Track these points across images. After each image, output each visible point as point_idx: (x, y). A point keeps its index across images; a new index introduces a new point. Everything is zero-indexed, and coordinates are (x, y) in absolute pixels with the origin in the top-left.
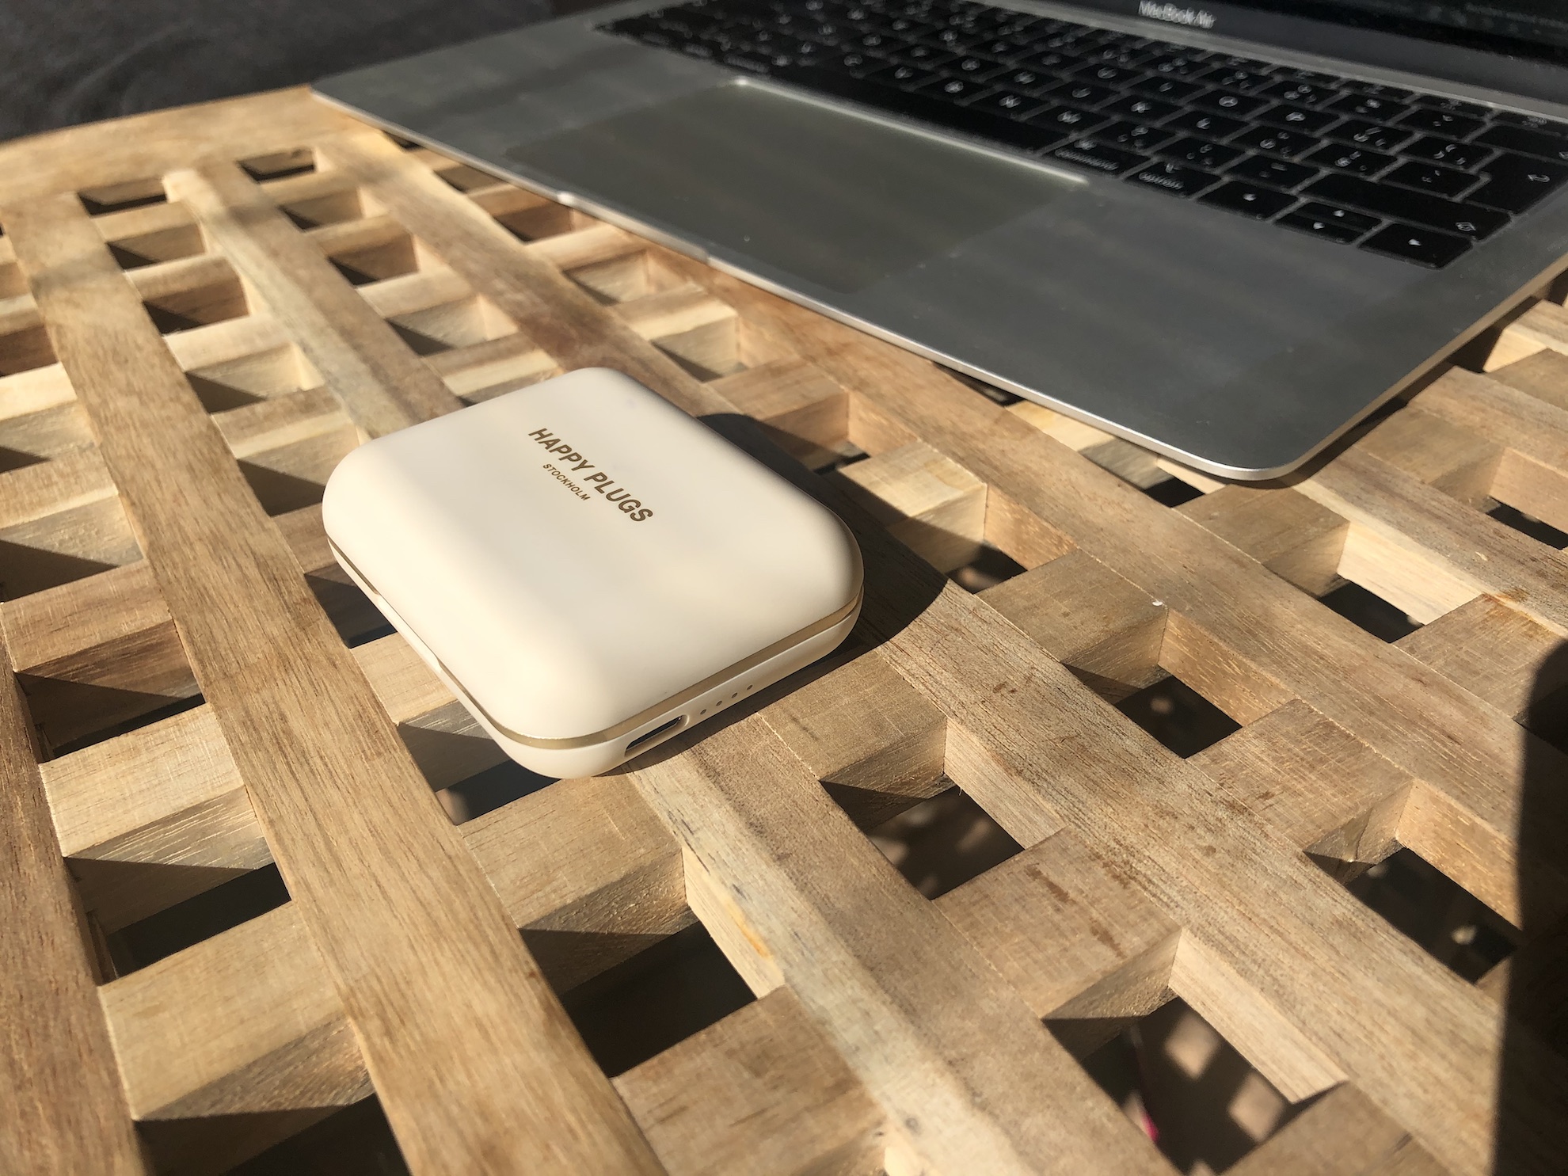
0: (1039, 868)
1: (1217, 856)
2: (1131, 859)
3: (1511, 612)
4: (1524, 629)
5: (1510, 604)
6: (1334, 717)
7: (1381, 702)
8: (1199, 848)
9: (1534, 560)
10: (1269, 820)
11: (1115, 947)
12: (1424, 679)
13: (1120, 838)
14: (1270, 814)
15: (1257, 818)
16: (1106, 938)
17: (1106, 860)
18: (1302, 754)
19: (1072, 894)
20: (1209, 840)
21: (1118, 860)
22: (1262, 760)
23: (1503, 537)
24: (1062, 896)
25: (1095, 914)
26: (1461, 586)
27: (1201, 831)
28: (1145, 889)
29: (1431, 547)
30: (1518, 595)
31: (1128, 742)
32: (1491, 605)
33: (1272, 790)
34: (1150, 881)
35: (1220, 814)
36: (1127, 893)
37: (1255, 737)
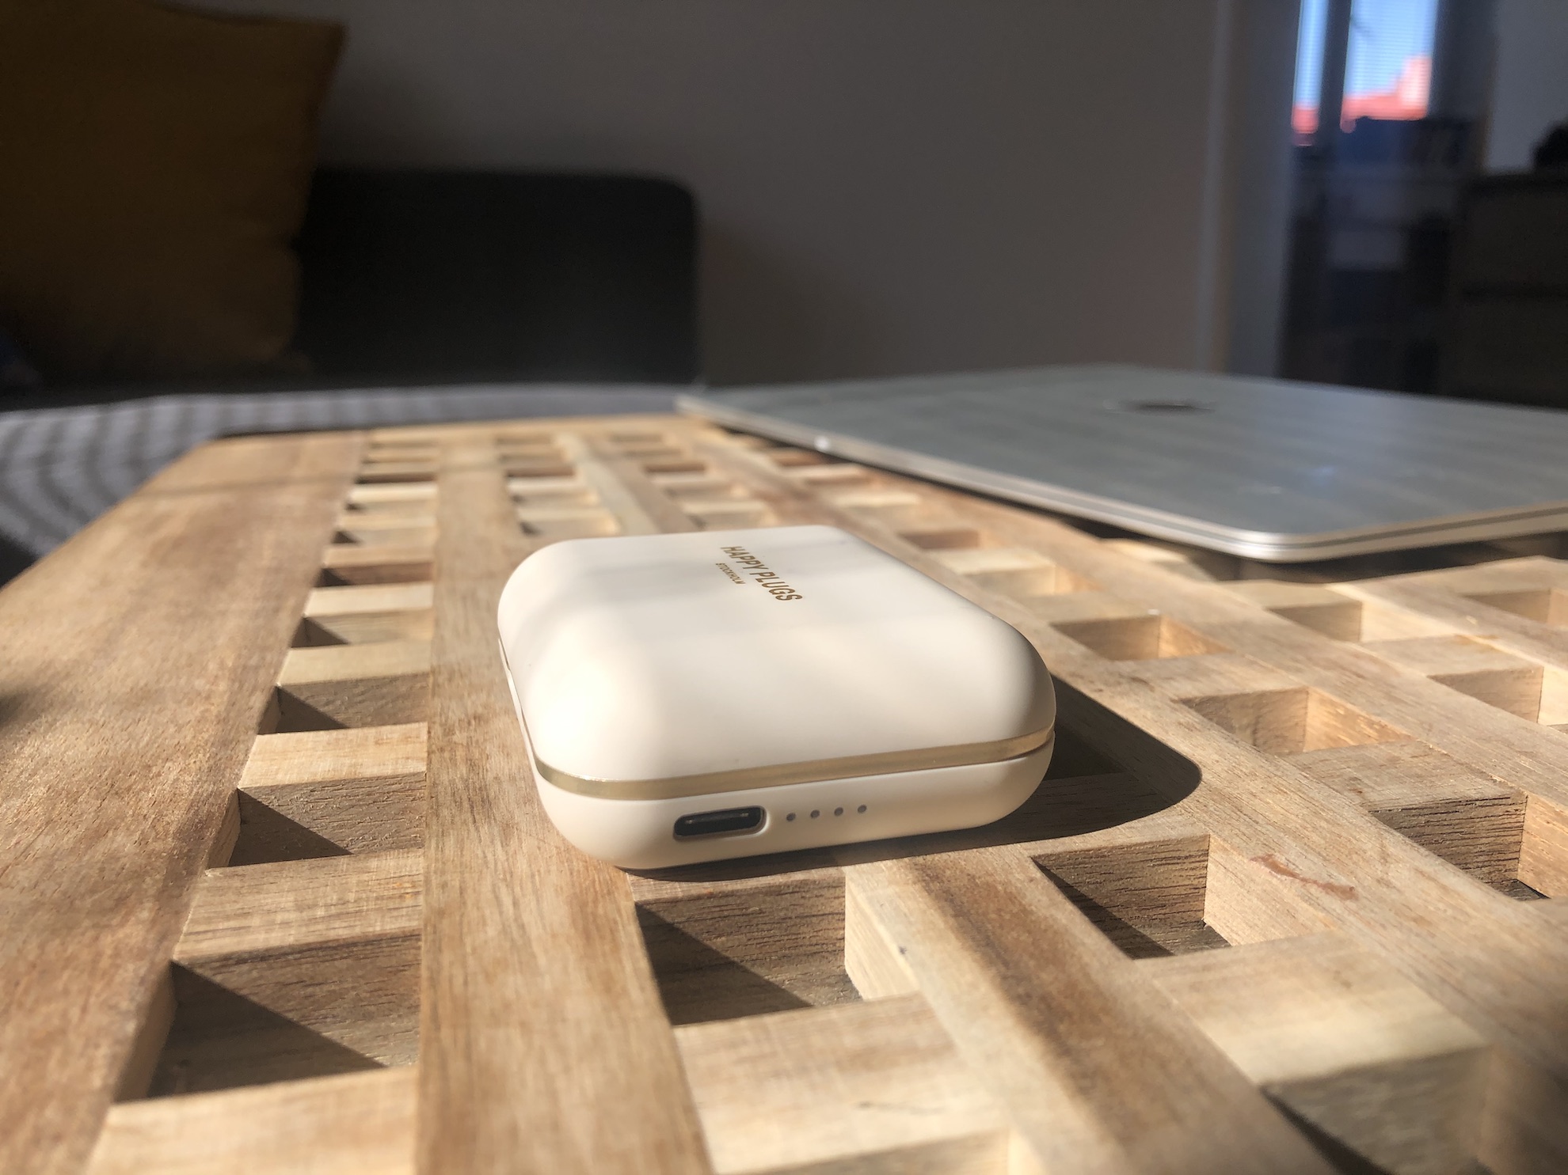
5: (1479, 640)
32: (1459, 639)
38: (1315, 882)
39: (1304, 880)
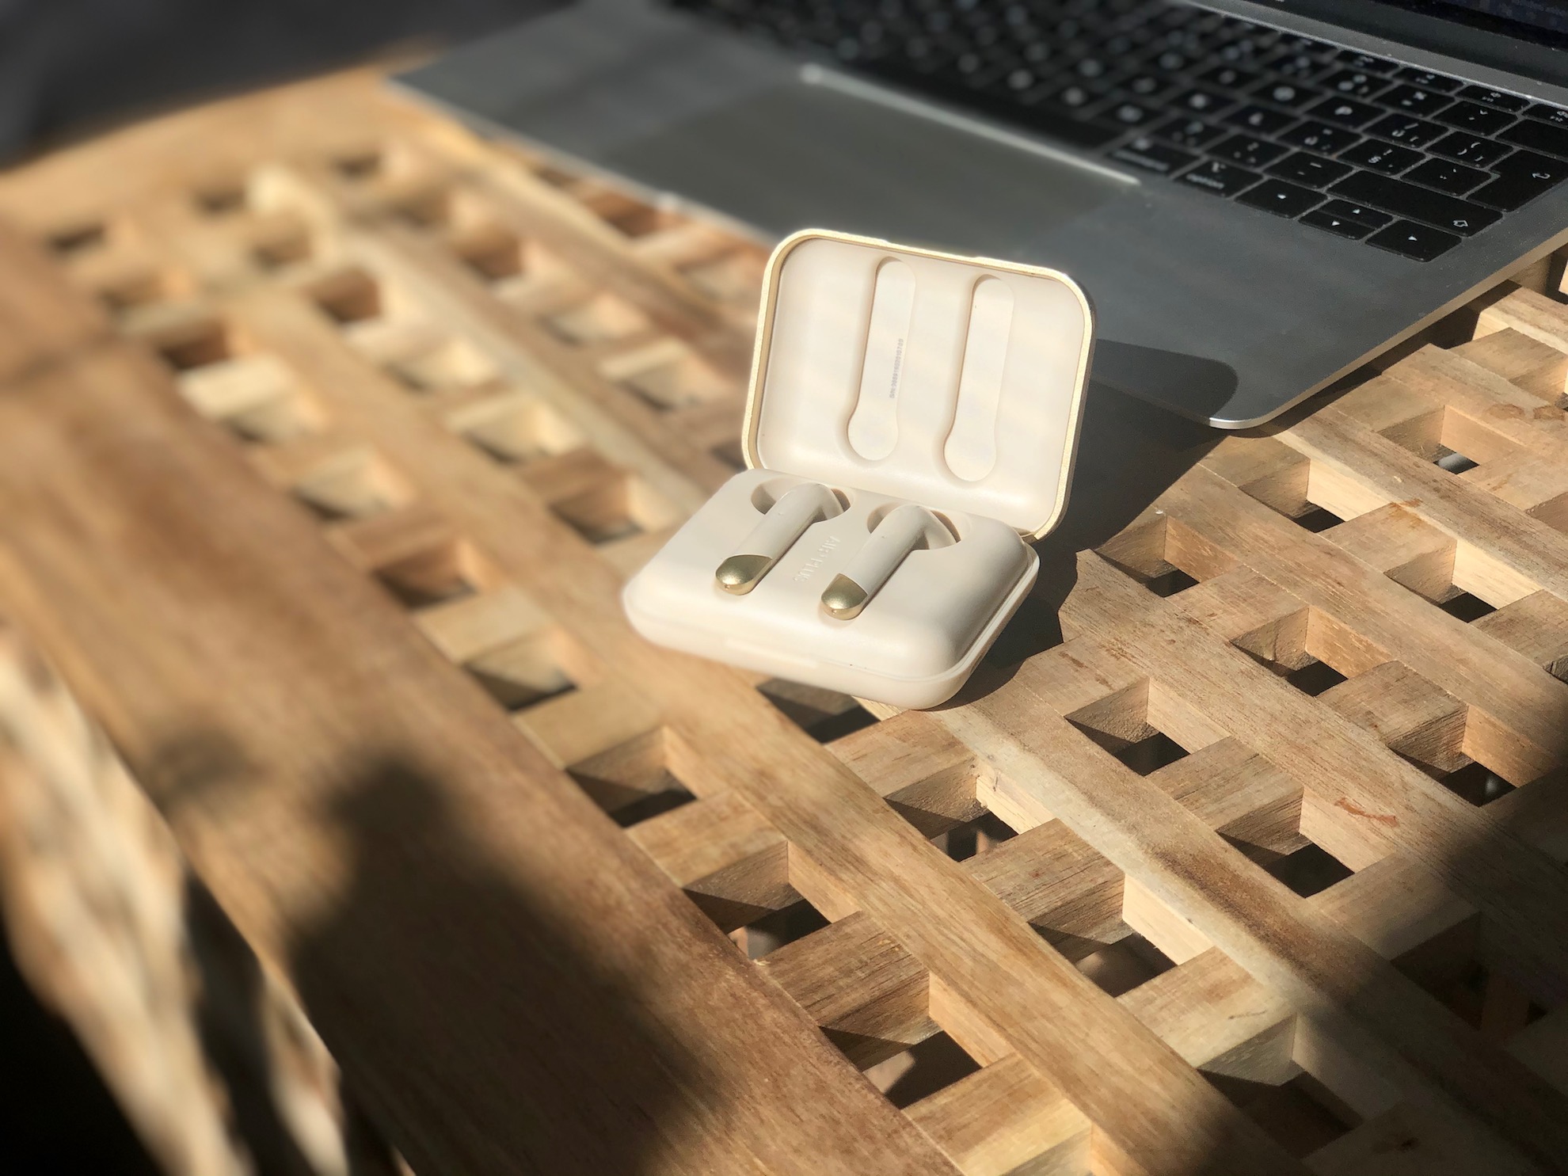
0: (1067, 653)
1: (1175, 644)
2: (1123, 647)
3: (1406, 513)
4: (1411, 523)
5: (1408, 509)
6: (1266, 574)
7: (1299, 565)
8: (1166, 641)
9: (1435, 481)
10: (1211, 627)
11: (1109, 686)
12: (1332, 553)
13: (1117, 637)
14: (1212, 623)
15: (1204, 626)
16: (1104, 682)
17: (1108, 648)
18: (1240, 594)
19: (1085, 664)
20: (1173, 637)
21: (1115, 647)
22: (1213, 598)
23: (1419, 467)
24: (1080, 665)
25: (1098, 672)
26: (1378, 498)
27: (1168, 633)
28: (1130, 660)
29: (1365, 474)
30: (1415, 503)
31: (1129, 590)
32: (1394, 509)
33: (1216, 612)
34: (1133, 657)
35: (1181, 625)
36: (1118, 662)
37: (1212, 586)
38: (1375, 817)
39: (1369, 816)
